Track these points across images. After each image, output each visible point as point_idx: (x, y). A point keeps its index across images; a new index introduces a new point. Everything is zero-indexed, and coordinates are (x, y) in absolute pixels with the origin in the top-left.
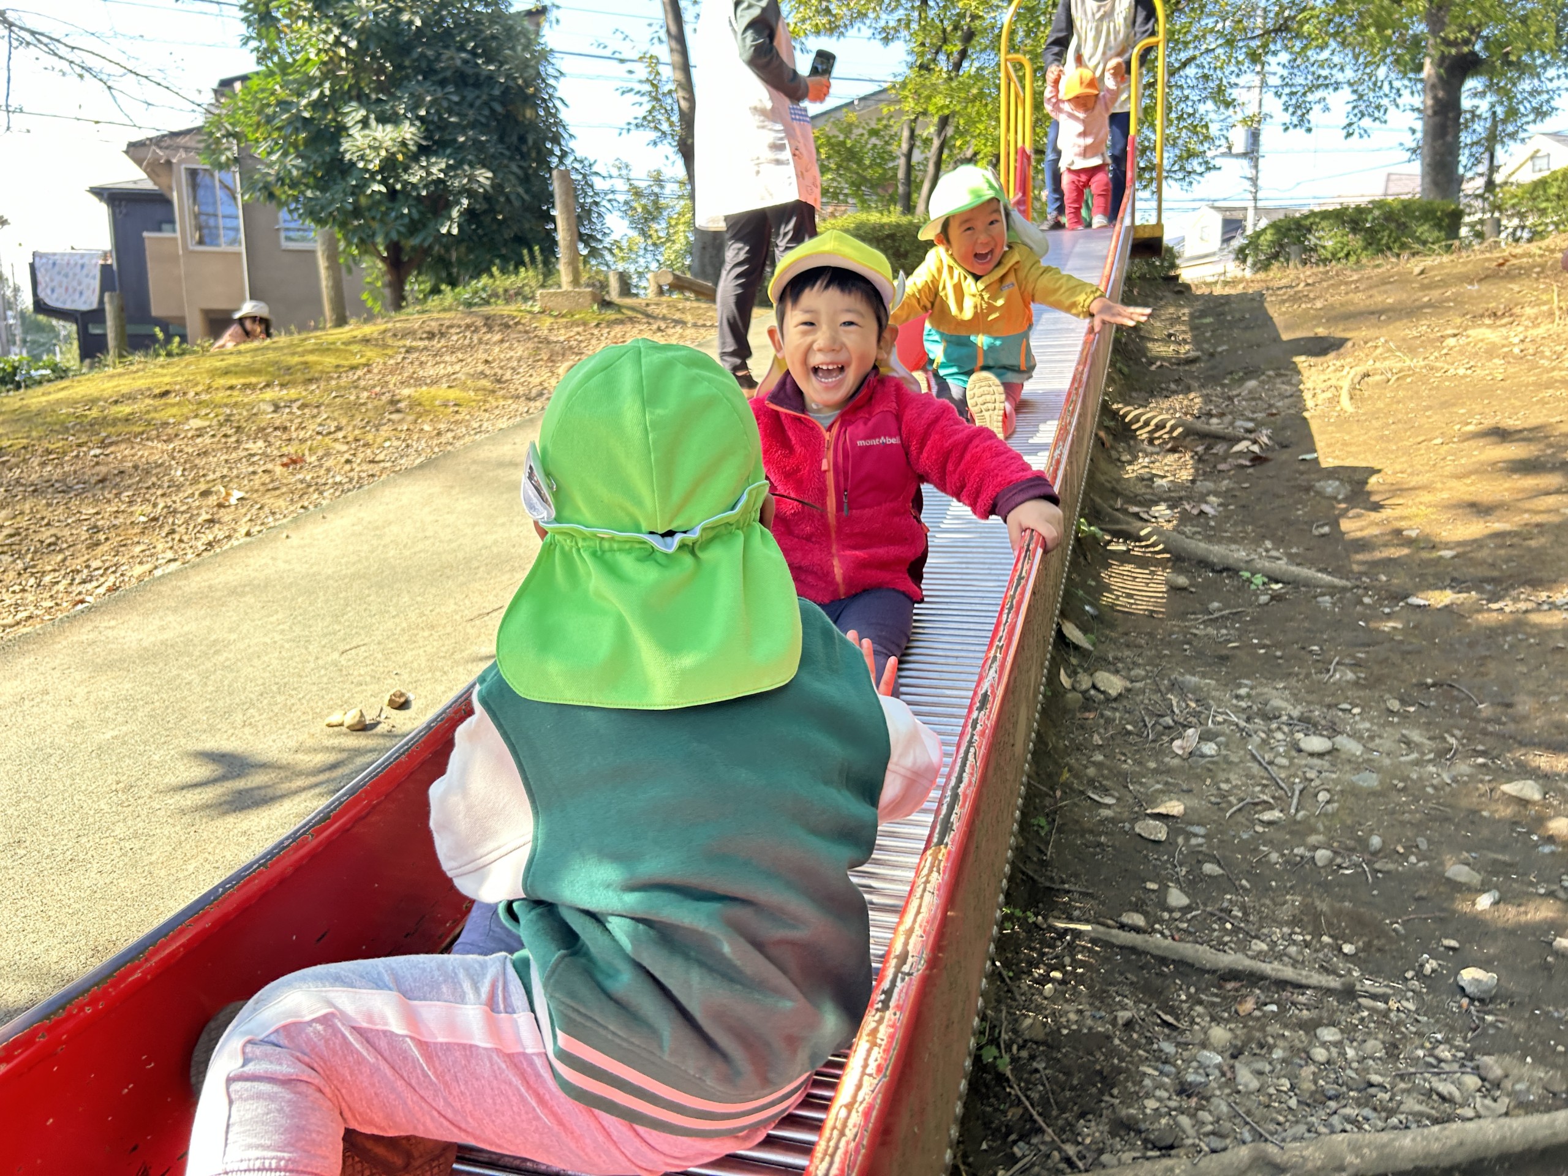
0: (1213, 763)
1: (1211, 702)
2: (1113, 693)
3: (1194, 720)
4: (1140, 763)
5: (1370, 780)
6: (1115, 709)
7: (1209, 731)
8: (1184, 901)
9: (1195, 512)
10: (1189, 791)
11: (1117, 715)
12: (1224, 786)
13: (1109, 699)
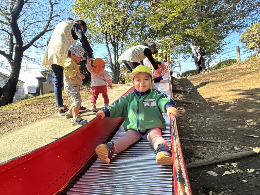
0: (195, 122)
3: (191, 118)
4: (185, 123)
5: (215, 122)
8: (196, 135)
10: (193, 125)
12: (197, 124)
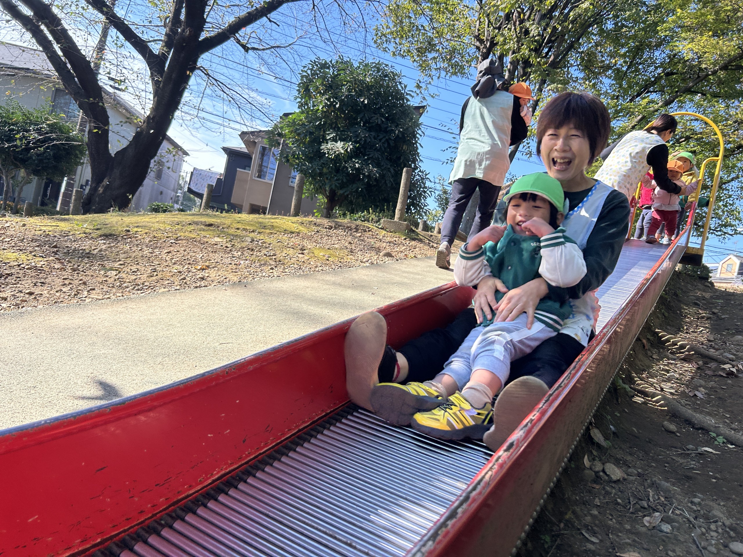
0: (667, 537)
1: (674, 501)
2: (614, 478)
3: (661, 508)
4: (620, 523)
6: (614, 488)
7: (669, 517)
9: (691, 394)
10: (648, 550)
11: (614, 491)
12: (671, 554)
13: (611, 481)
